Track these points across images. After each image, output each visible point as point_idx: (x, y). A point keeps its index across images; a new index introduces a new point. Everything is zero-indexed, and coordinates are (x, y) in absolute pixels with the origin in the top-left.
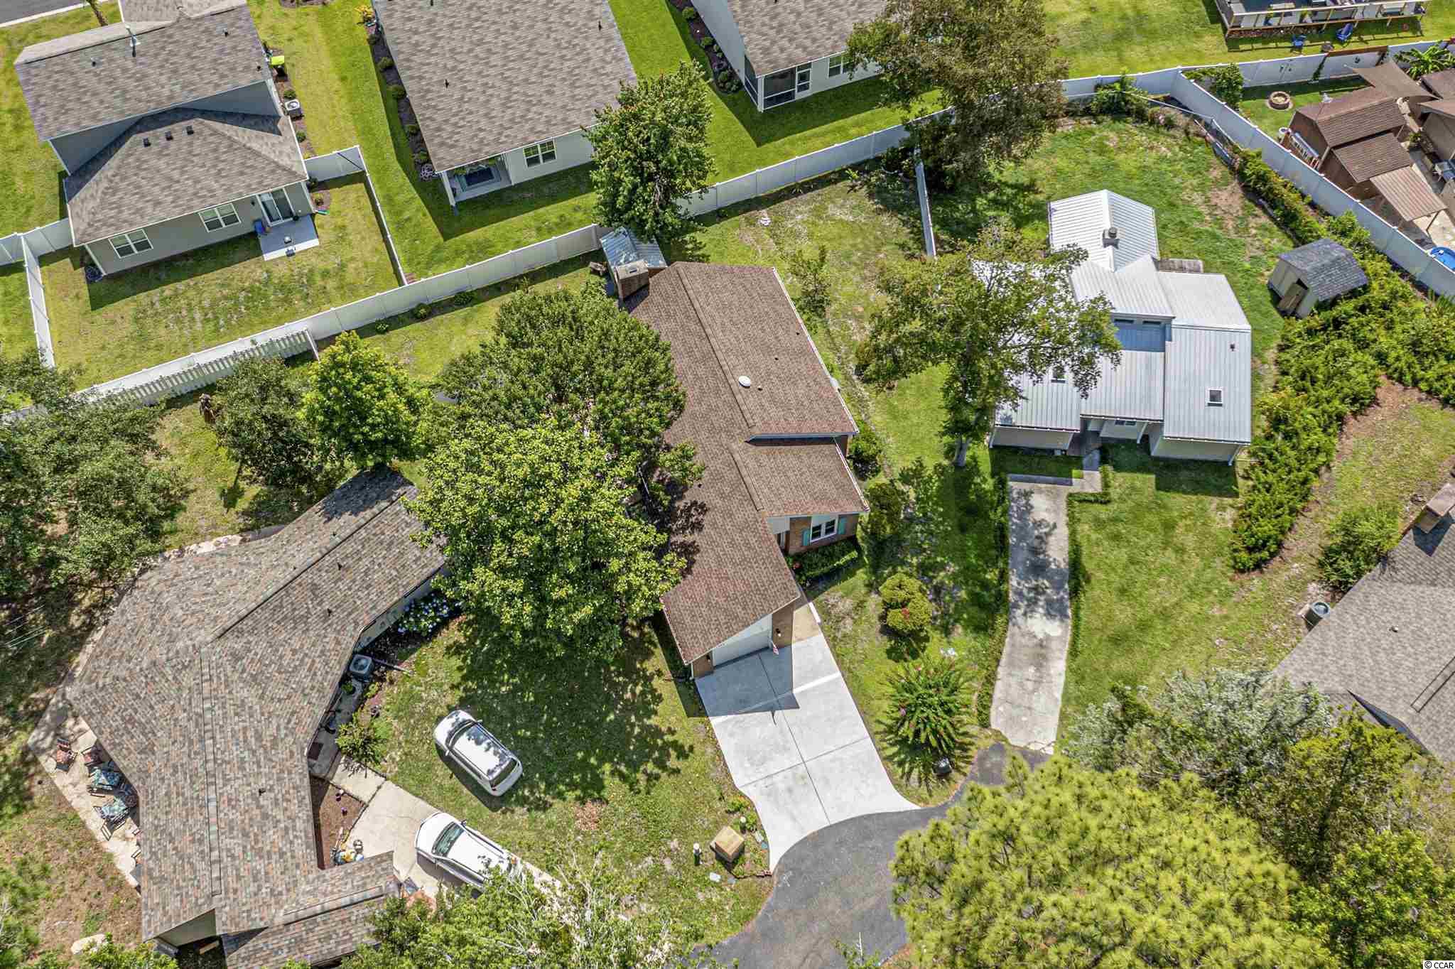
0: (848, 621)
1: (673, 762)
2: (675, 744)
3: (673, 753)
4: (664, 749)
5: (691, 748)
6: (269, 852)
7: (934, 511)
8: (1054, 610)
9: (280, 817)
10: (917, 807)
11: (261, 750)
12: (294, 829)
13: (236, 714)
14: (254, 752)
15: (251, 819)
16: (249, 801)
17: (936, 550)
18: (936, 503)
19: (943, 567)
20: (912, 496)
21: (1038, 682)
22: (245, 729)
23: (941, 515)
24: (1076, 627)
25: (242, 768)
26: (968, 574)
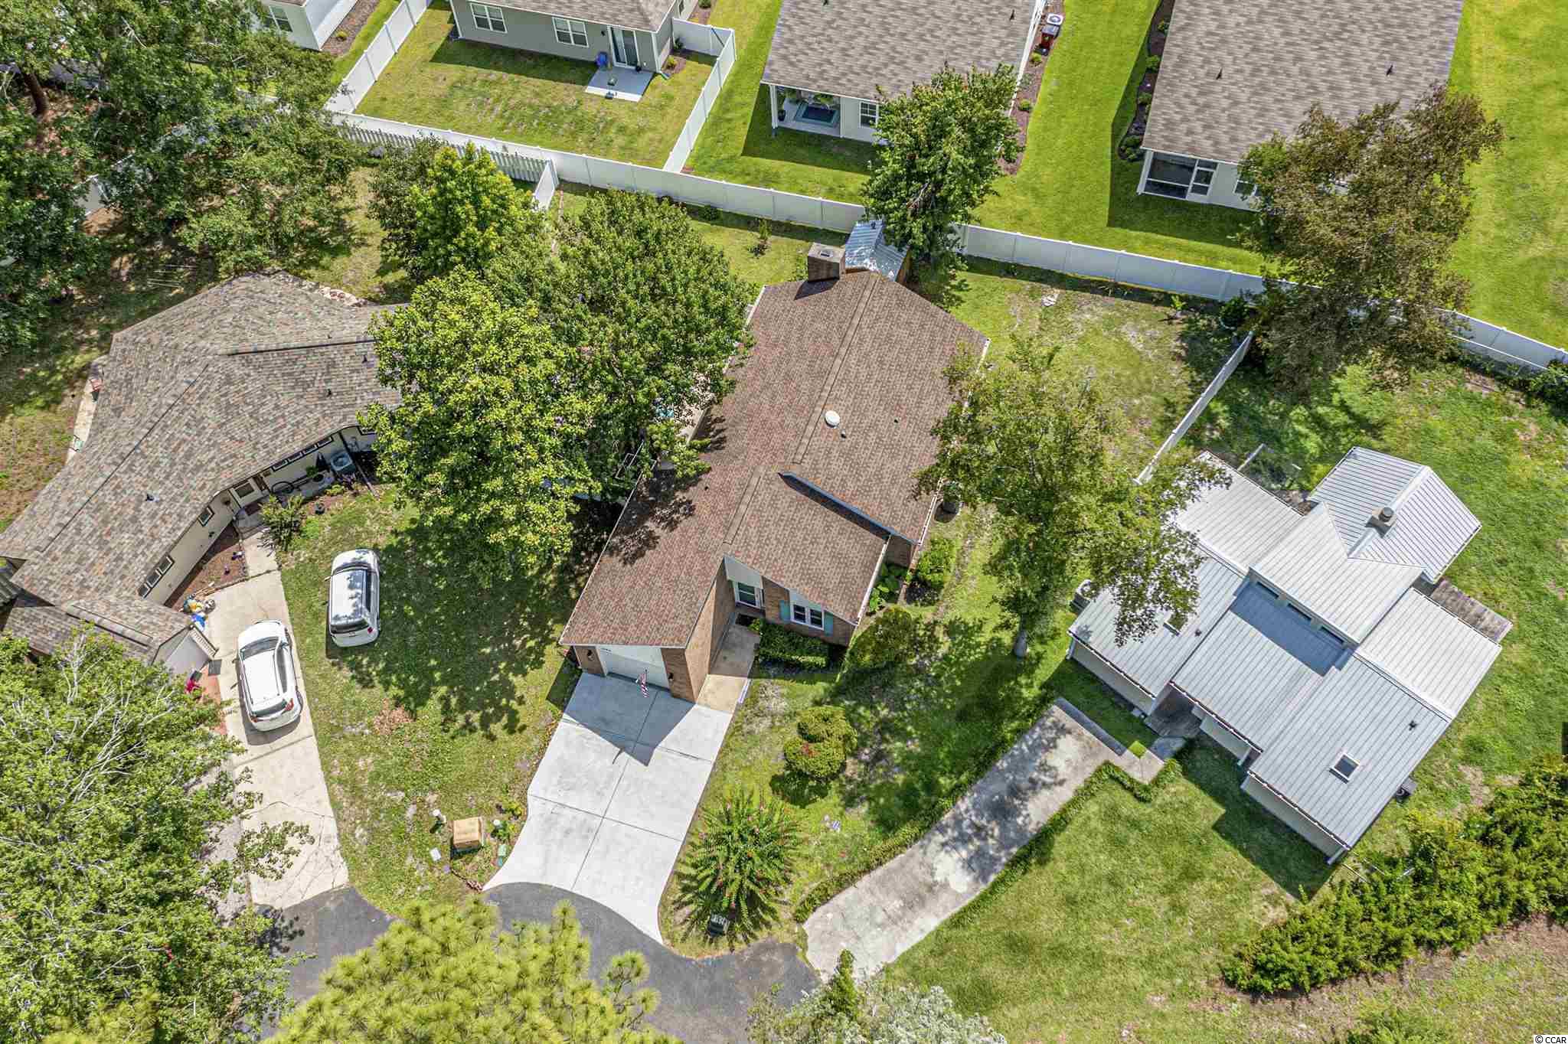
0: (767, 722)
1: (496, 728)
2: (513, 714)
3: (505, 720)
4: (500, 710)
5: (524, 727)
6: (110, 549)
7: (950, 679)
8: (980, 864)
9: (146, 530)
10: (659, 940)
11: (180, 467)
12: (148, 546)
13: (187, 424)
14: (173, 464)
15: (120, 514)
16: (133, 499)
17: (916, 718)
18: (959, 674)
19: (906, 737)
20: (942, 651)
21: (893, 920)
22: (184, 441)
23: (954, 688)
24: (983, 898)
25: (152, 470)
26: (923, 764)
